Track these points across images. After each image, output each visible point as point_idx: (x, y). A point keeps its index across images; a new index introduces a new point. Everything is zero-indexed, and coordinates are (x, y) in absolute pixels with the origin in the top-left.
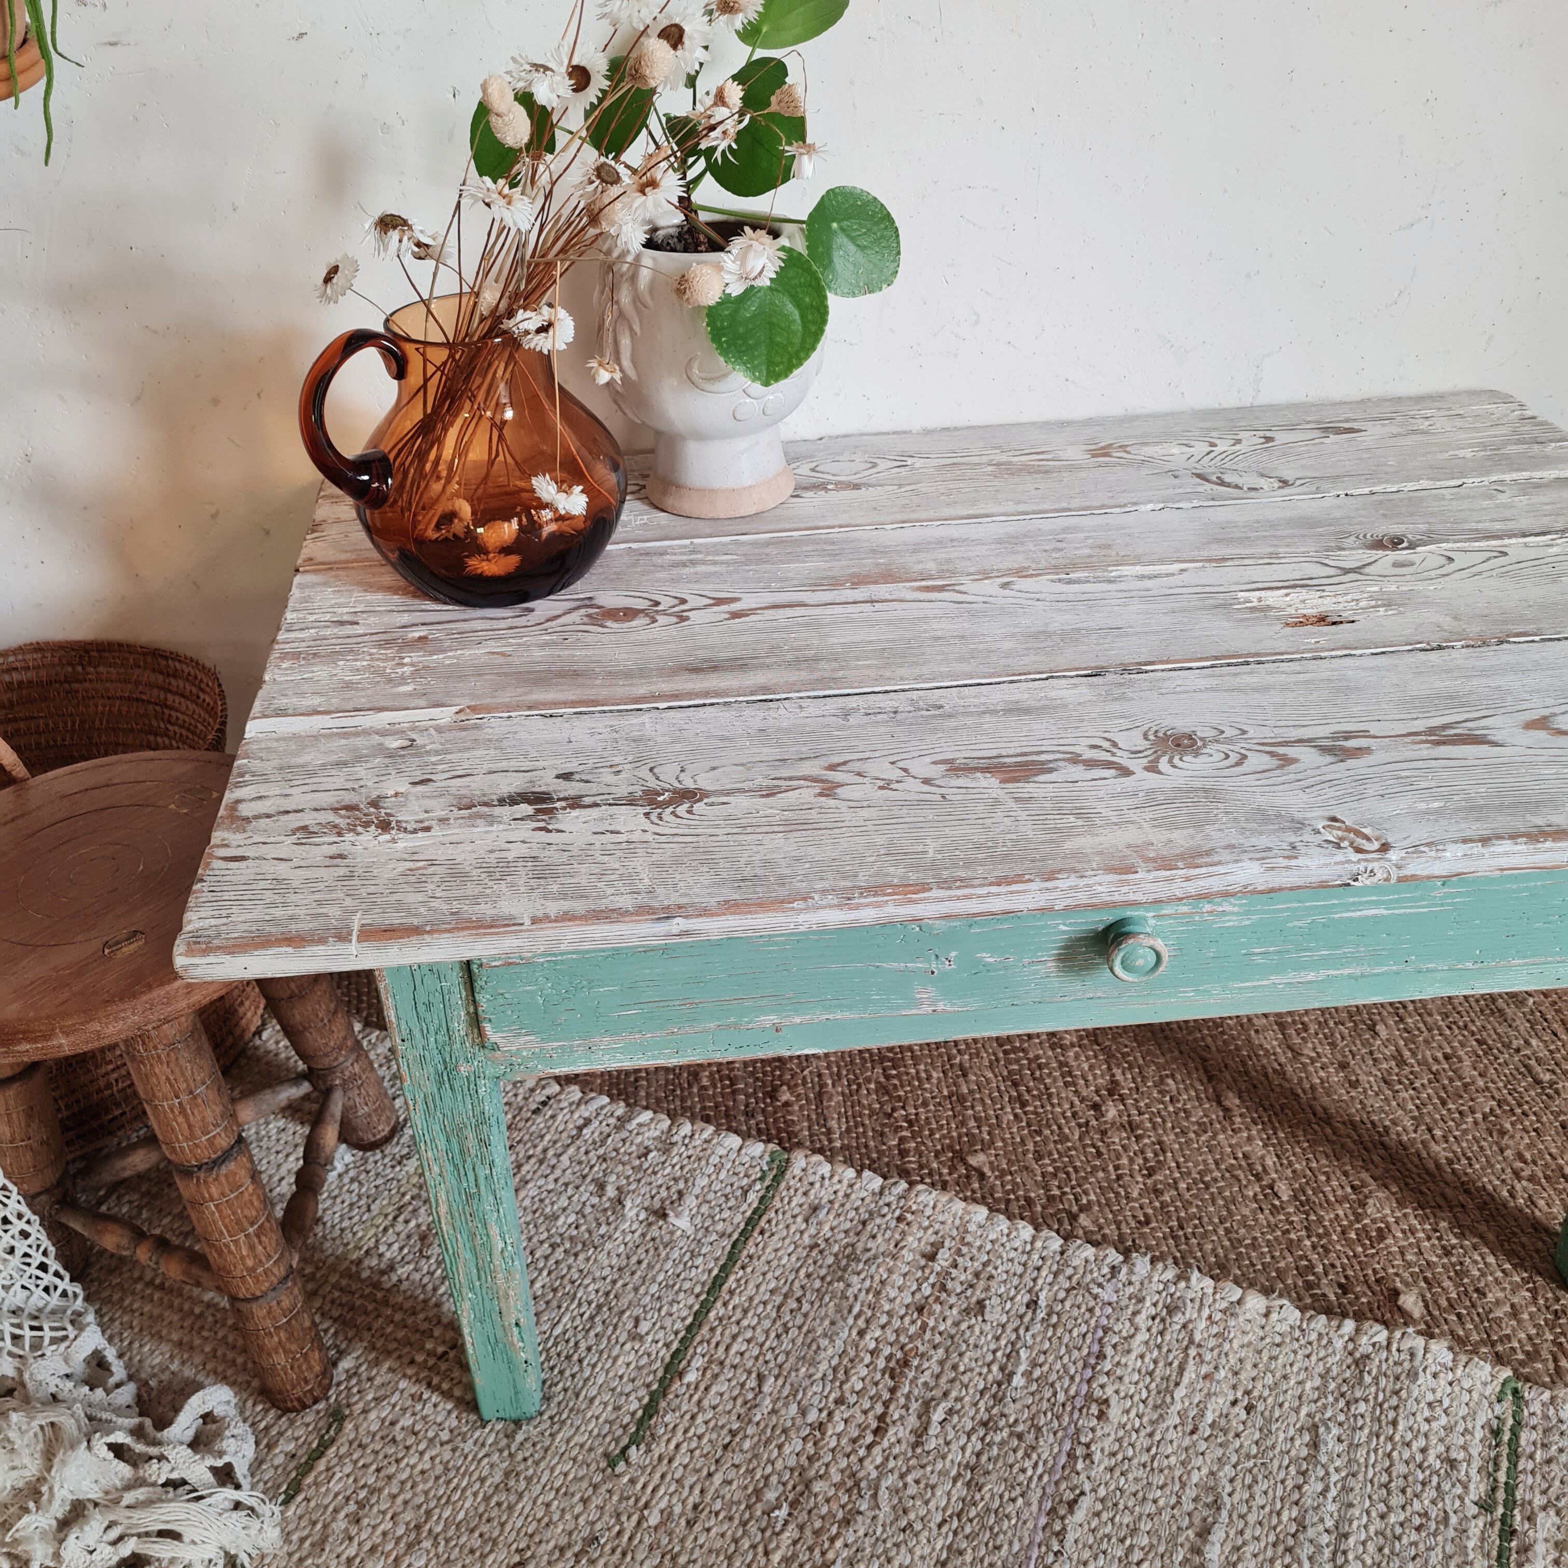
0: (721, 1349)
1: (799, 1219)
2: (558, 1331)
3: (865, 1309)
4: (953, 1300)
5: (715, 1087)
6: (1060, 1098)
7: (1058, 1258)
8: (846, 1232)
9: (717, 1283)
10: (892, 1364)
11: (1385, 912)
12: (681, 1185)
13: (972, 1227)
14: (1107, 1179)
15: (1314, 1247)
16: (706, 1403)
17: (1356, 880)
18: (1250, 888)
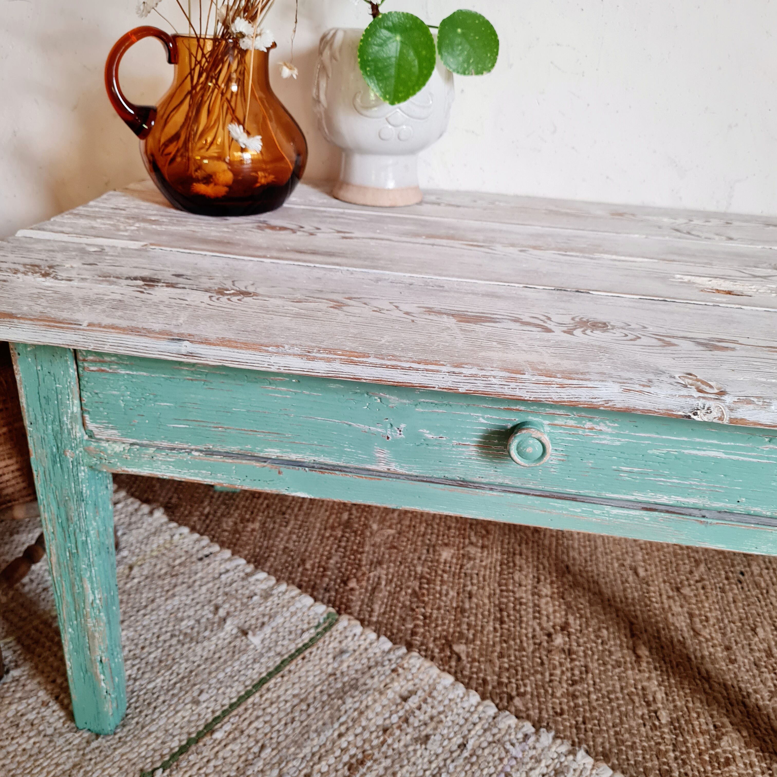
0: (246, 723)
1: (330, 656)
2: (150, 686)
3: (349, 721)
4: (410, 730)
5: (313, 570)
6: (527, 623)
7: (490, 720)
8: (357, 671)
9: (263, 681)
10: (354, 761)
11: (724, 456)
12: (266, 619)
13: (439, 687)
14: (543, 680)
15: (676, 758)
16: (221, 755)
17: (695, 414)
18: (610, 404)
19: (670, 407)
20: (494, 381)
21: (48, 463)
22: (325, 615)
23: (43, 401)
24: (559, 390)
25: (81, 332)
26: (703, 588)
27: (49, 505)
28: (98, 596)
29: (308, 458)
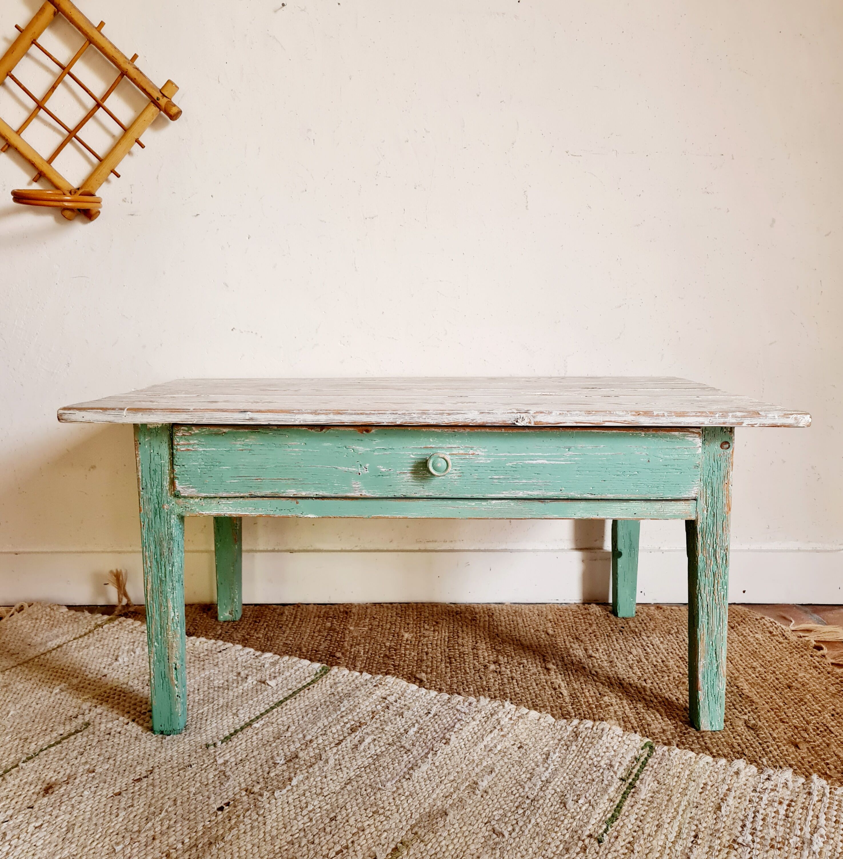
1: (328, 687)
2: (200, 711)
3: (347, 710)
4: (391, 711)
6: (469, 662)
7: (446, 701)
8: (349, 690)
10: (354, 726)
12: (277, 674)
13: (409, 691)
16: (260, 733)
17: (517, 422)
18: (474, 421)
19: (504, 419)
20: (414, 415)
21: (151, 515)
22: (320, 668)
23: (152, 472)
24: (448, 417)
25: (190, 413)
26: (595, 636)
27: (149, 546)
28: (177, 614)
29: (313, 494)
